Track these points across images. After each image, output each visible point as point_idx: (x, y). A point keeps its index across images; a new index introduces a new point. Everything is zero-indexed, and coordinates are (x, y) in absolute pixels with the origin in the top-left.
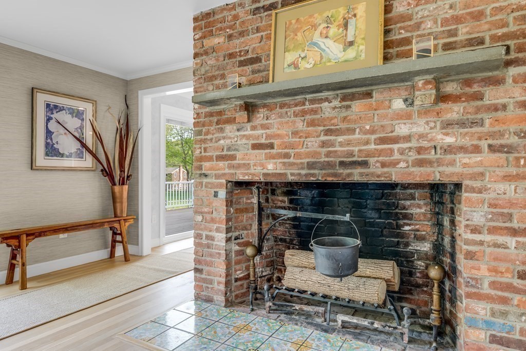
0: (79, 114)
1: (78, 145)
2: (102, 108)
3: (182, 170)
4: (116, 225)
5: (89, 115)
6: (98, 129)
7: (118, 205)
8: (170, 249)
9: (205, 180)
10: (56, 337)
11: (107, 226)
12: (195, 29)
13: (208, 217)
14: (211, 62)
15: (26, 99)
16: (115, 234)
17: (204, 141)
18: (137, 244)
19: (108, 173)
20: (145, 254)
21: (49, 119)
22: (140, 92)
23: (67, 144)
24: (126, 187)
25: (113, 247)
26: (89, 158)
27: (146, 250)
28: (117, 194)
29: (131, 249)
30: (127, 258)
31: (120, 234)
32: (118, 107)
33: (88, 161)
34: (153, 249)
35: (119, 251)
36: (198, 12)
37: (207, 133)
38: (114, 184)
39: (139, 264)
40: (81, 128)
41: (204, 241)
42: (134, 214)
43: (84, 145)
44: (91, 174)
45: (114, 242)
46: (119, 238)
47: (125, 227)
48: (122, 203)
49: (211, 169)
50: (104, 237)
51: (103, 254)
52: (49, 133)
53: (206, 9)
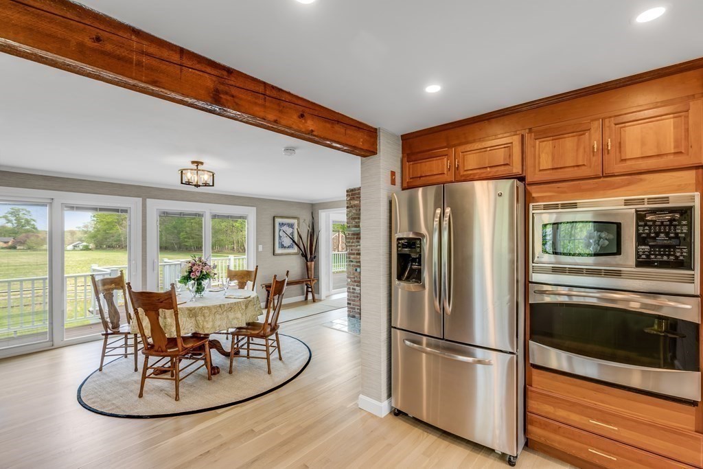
0: (291, 226)
1: (292, 242)
2: (301, 221)
3: (341, 234)
4: (309, 283)
5: (296, 227)
6: (300, 233)
7: (310, 272)
8: (335, 297)
9: (352, 263)
10: (297, 324)
11: (304, 284)
12: (347, 195)
13: (353, 280)
14: (354, 211)
15: (271, 222)
16: (308, 287)
17: (351, 246)
18: (319, 294)
19: (304, 255)
20: (322, 299)
21: (280, 230)
22: (320, 211)
23: (287, 242)
24: (313, 263)
25: (307, 294)
26: (296, 247)
27: (323, 297)
28: (309, 267)
29: (316, 296)
30: (314, 300)
31: (311, 288)
32: (308, 219)
33: (295, 249)
34: (327, 297)
35: (310, 297)
36: (348, 188)
37: (352, 243)
38: (307, 261)
39: (320, 303)
40: (293, 233)
41: (351, 291)
42: (317, 278)
43: (294, 241)
44: (297, 256)
45: (307, 291)
46: (310, 290)
47: (313, 283)
48: (311, 271)
49: (354, 259)
50: (303, 289)
51: (302, 298)
52: (280, 237)
53: (352, 188)
